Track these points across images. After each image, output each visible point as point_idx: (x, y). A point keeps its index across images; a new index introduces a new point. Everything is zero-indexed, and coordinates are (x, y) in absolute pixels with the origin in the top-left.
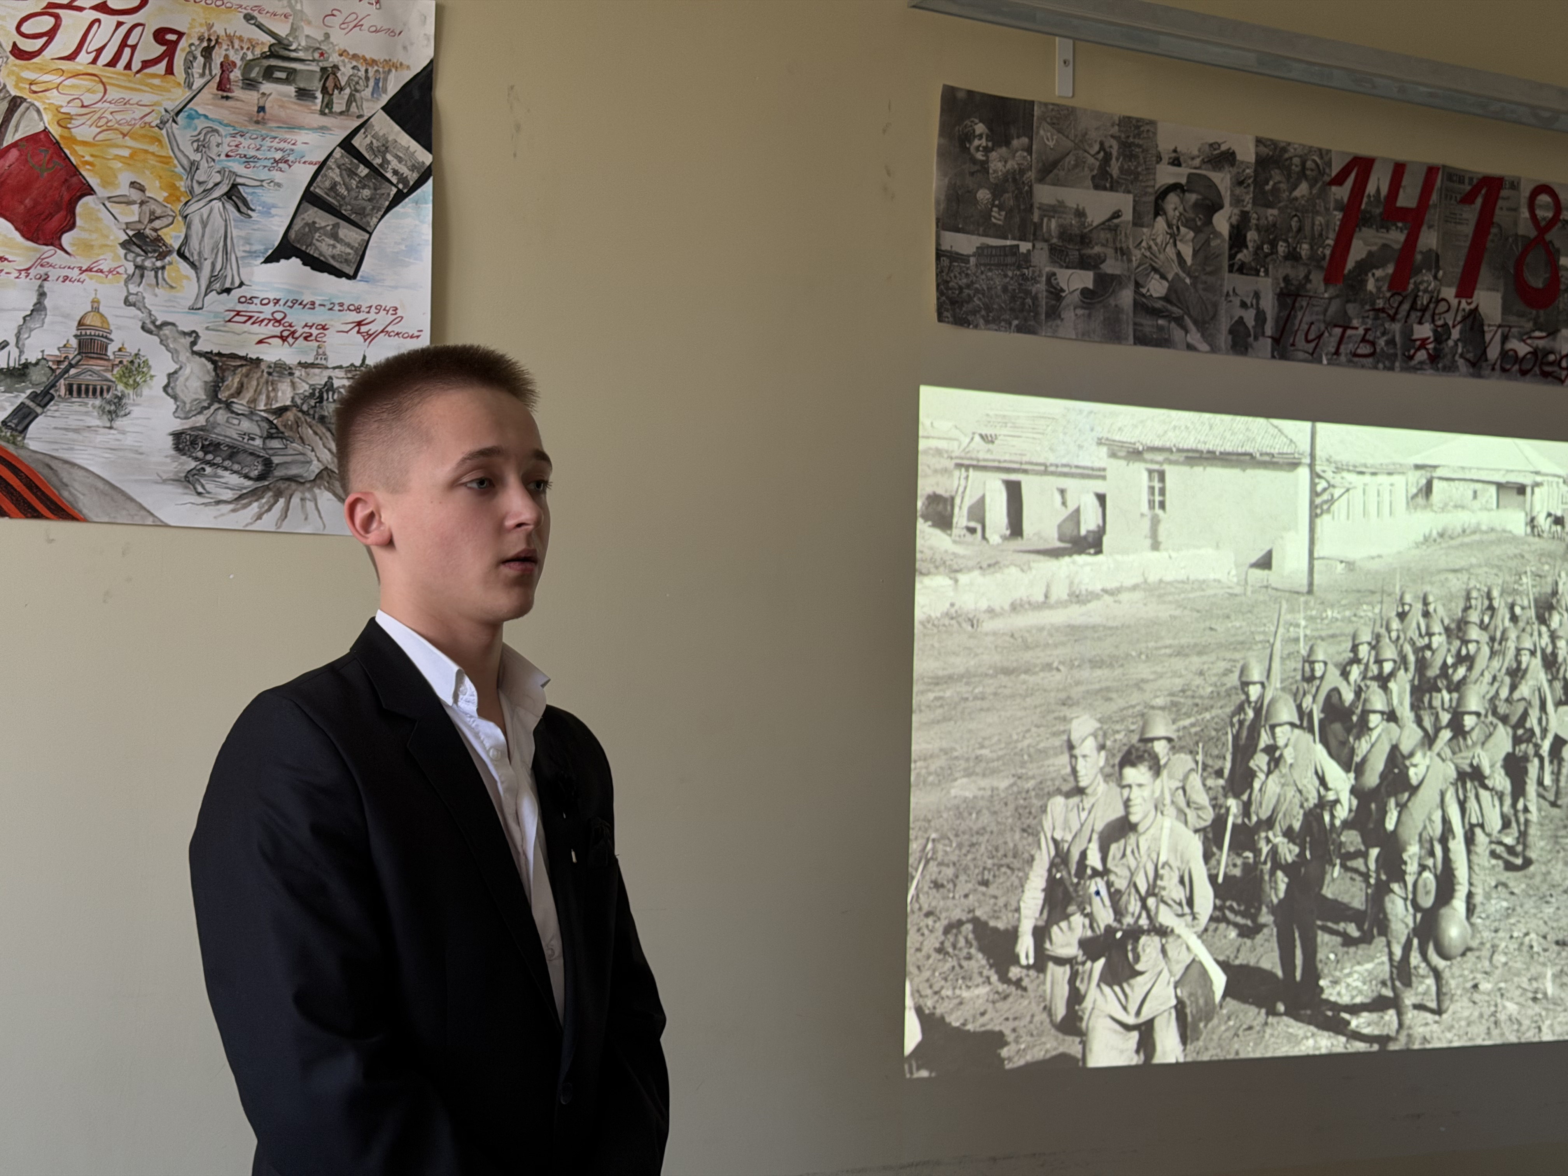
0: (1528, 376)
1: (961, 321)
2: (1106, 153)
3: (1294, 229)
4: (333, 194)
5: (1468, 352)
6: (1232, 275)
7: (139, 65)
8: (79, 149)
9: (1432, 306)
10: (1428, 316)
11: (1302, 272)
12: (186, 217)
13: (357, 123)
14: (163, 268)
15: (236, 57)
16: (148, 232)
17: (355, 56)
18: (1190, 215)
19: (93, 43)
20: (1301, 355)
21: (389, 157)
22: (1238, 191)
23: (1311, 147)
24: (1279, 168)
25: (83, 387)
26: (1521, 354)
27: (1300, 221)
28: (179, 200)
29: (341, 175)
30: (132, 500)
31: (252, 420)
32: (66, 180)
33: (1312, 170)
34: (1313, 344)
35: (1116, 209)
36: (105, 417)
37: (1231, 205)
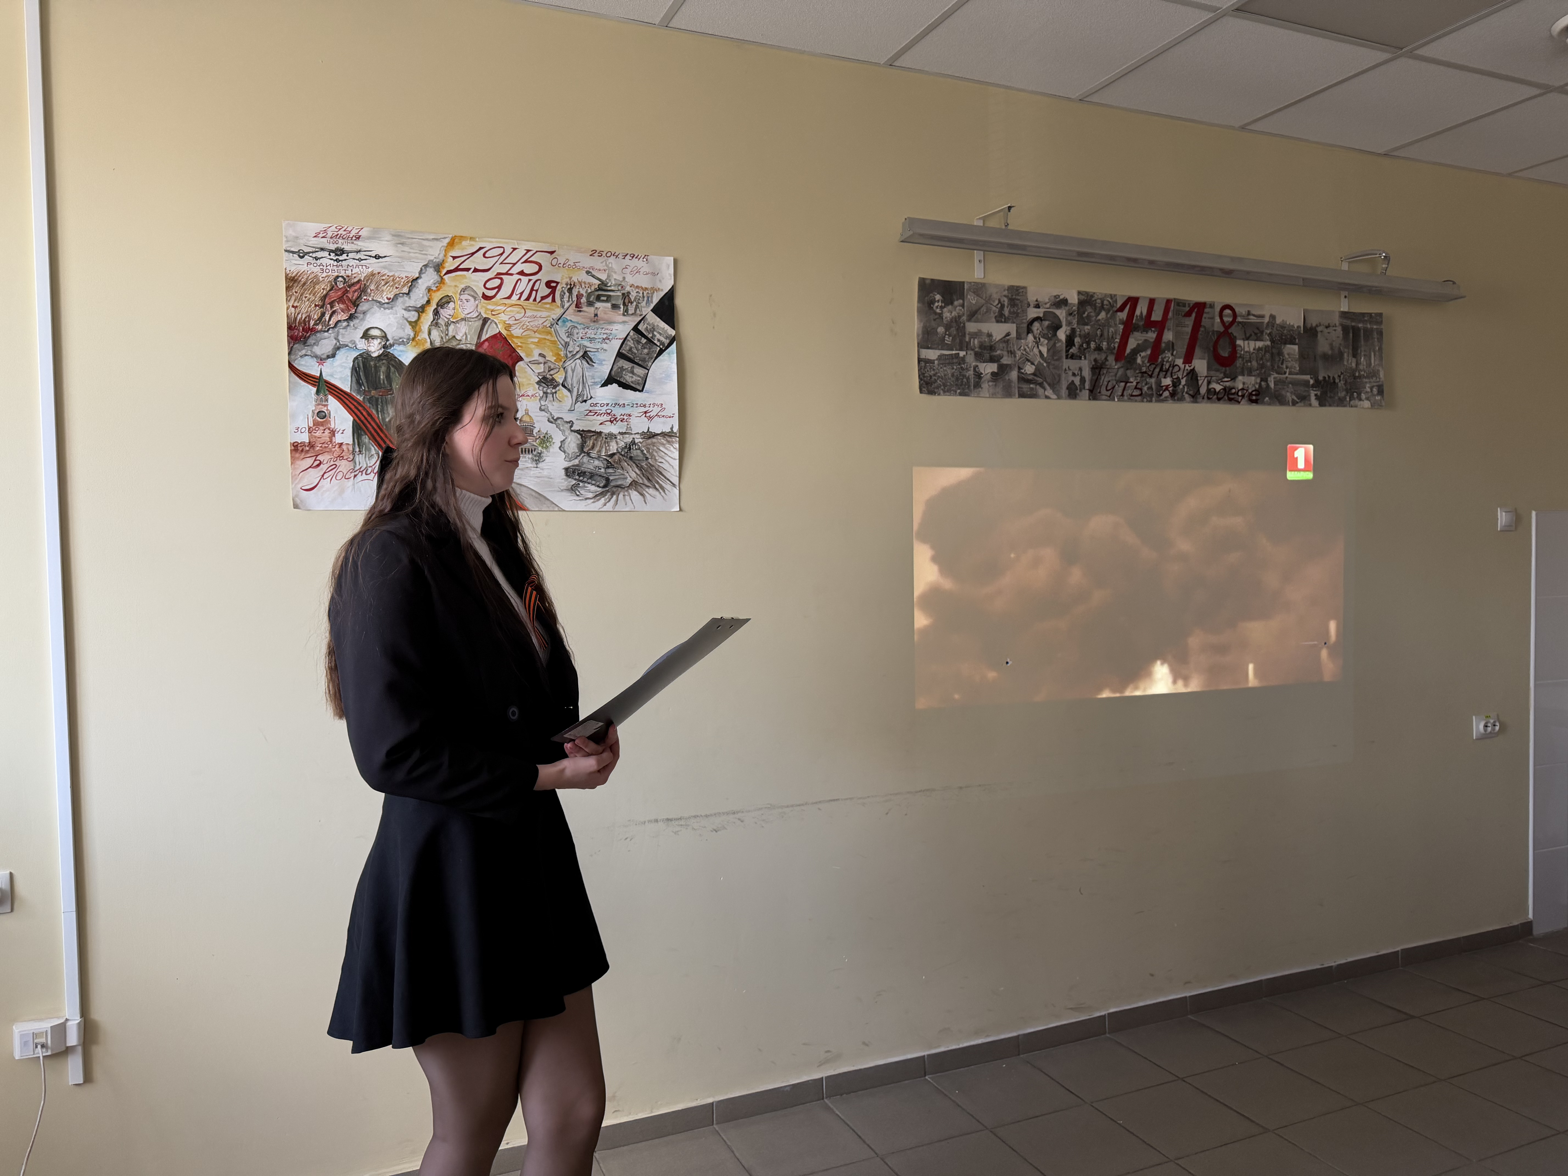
0: (1221, 401)
1: (931, 392)
2: (1001, 305)
3: (1099, 335)
4: (630, 353)
5: (1190, 390)
6: (1067, 360)
7: (540, 299)
8: (515, 340)
9: (1171, 369)
10: (1169, 374)
11: (1103, 356)
12: (564, 368)
13: (640, 318)
14: (556, 392)
15: (583, 292)
16: (548, 376)
17: (637, 287)
18: (1045, 332)
19: (519, 290)
20: (1104, 397)
21: (655, 333)
22: (1069, 318)
23: (1106, 294)
24: (1090, 305)
25: (524, 450)
26: (1217, 390)
27: (1102, 331)
28: (561, 361)
29: (634, 344)
30: (548, 500)
31: (599, 460)
32: (510, 355)
33: (1107, 305)
34: (1110, 392)
35: (1008, 331)
36: (534, 463)
37: (1066, 325)
